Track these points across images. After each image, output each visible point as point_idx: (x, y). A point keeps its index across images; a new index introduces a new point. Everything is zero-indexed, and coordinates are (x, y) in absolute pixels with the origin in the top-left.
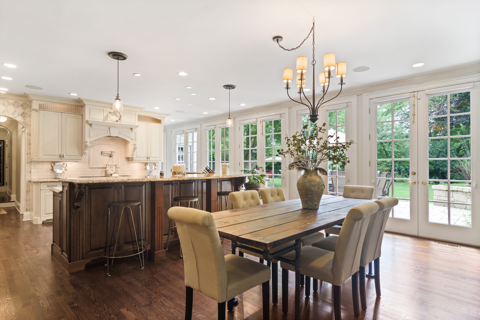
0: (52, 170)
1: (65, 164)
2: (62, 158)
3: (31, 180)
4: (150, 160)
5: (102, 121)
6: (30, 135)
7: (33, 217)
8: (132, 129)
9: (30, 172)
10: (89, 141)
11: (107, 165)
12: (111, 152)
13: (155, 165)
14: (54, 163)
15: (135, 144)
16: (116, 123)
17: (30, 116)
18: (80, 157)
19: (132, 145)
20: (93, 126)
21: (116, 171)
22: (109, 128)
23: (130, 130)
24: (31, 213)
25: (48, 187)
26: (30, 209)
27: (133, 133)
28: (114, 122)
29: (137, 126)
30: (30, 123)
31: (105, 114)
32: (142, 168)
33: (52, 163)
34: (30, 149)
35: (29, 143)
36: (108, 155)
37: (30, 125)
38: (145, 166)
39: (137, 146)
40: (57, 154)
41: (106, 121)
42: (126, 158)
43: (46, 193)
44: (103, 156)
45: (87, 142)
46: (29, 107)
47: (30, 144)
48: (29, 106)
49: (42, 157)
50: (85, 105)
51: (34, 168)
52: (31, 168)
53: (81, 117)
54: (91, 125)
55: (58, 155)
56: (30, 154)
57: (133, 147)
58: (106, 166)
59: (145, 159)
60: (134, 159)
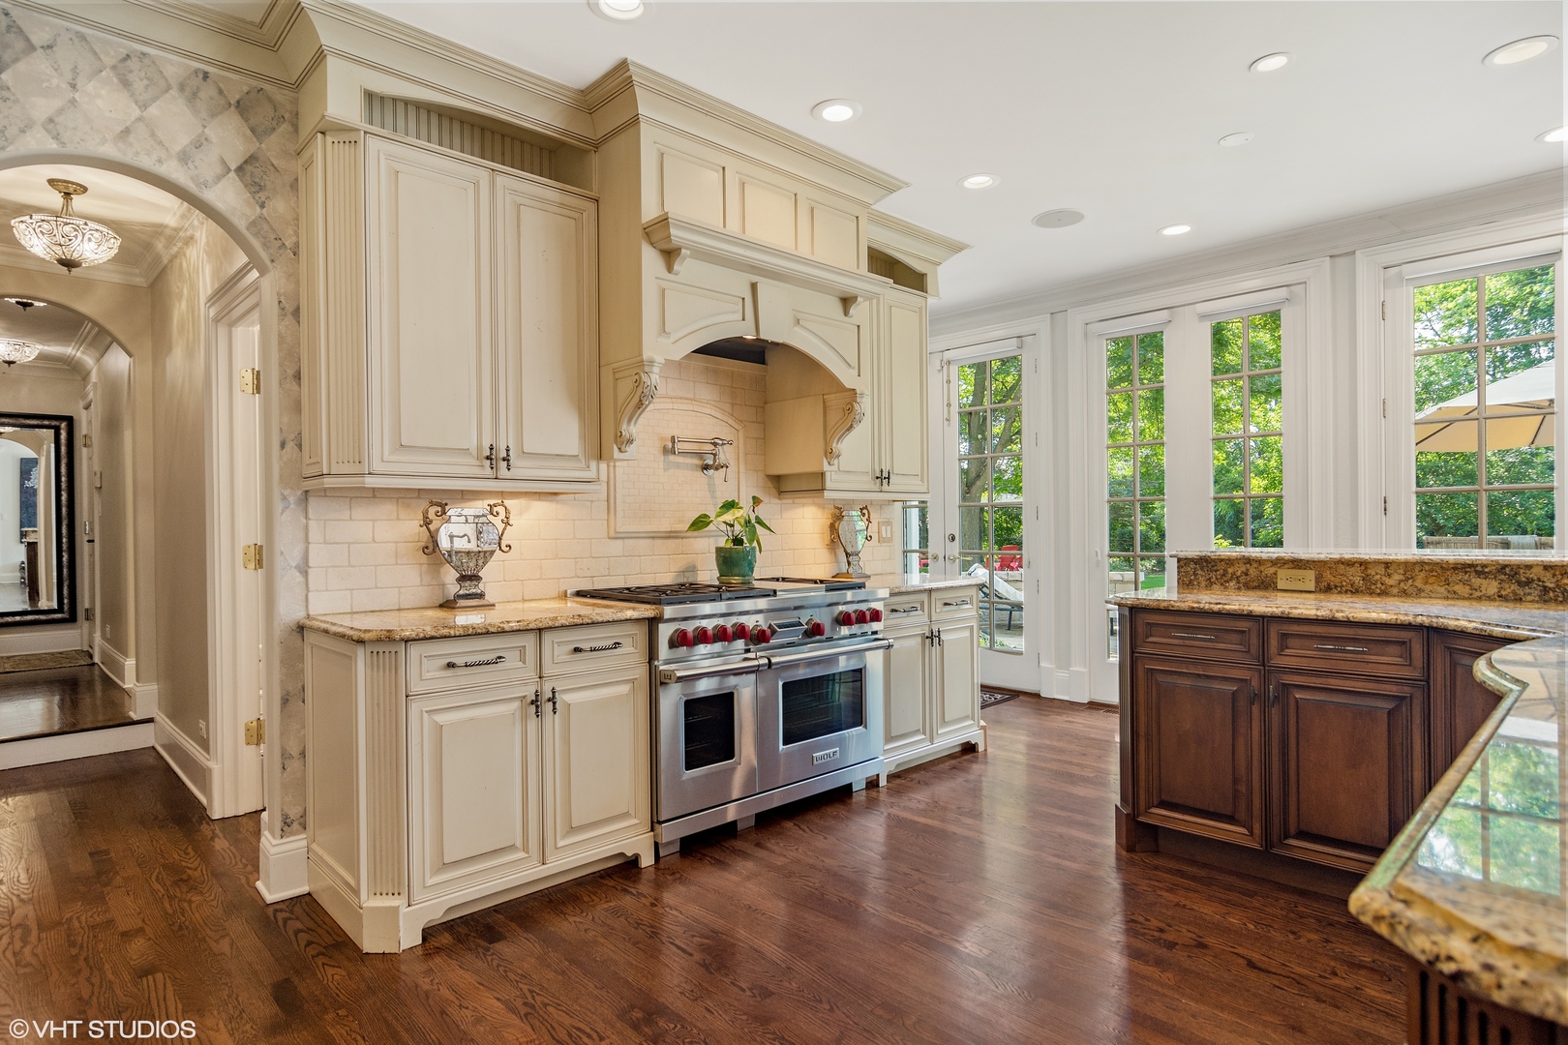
0: (431, 547)
1: (501, 510)
2: (503, 472)
3: (308, 623)
6: (296, 313)
7: (356, 892)
8: (847, 302)
9: (298, 567)
10: (660, 359)
12: (715, 445)
14: (443, 506)
15: (856, 393)
17: (294, 185)
18: (593, 464)
20: (685, 266)
22: (754, 288)
23: (838, 307)
24: (314, 846)
25: (450, 672)
26: (303, 816)
27: (850, 328)
30: (297, 234)
33: (432, 504)
34: (297, 408)
35: (291, 372)
36: (694, 460)
37: (297, 244)
40: (473, 444)
42: (768, 476)
43: (440, 718)
44: (674, 469)
45: (652, 362)
46: (285, 127)
47: (298, 376)
48: (287, 116)
49: (386, 464)
50: (635, 121)
51: (325, 543)
52: (307, 542)
53: (594, 215)
54: (670, 255)
55: (480, 448)
56: (300, 446)
59: (869, 484)
60: (828, 484)
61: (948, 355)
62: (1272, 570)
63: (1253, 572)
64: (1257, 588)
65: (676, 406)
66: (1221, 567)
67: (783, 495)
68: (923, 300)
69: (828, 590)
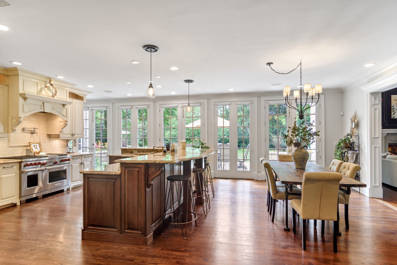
4: (74, 137)
5: (36, 95)
8: (64, 105)
10: (23, 116)
11: (30, 143)
12: (34, 129)
13: (75, 141)
15: (67, 121)
16: (53, 98)
18: (6, 134)
19: (60, 121)
20: (28, 101)
21: (41, 149)
22: (43, 103)
23: (62, 106)
27: (65, 109)
28: (51, 97)
29: (70, 103)
31: (39, 88)
32: (62, 145)
36: (29, 132)
38: (67, 142)
39: (68, 123)
41: (40, 95)
42: (47, 134)
44: (24, 133)
45: (21, 117)
50: (18, 75)
53: (7, 89)
54: (25, 99)
57: (62, 124)
58: (28, 145)
59: (70, 136)
60: (60, 136)
61: (93, 108)
62: (133, 150)
63: (131, 151)
64: (131, 153)
65: (25, 121)
66: (127, 150)
67: (50, 138)
68: (83, 102)
69: (59, 156)
